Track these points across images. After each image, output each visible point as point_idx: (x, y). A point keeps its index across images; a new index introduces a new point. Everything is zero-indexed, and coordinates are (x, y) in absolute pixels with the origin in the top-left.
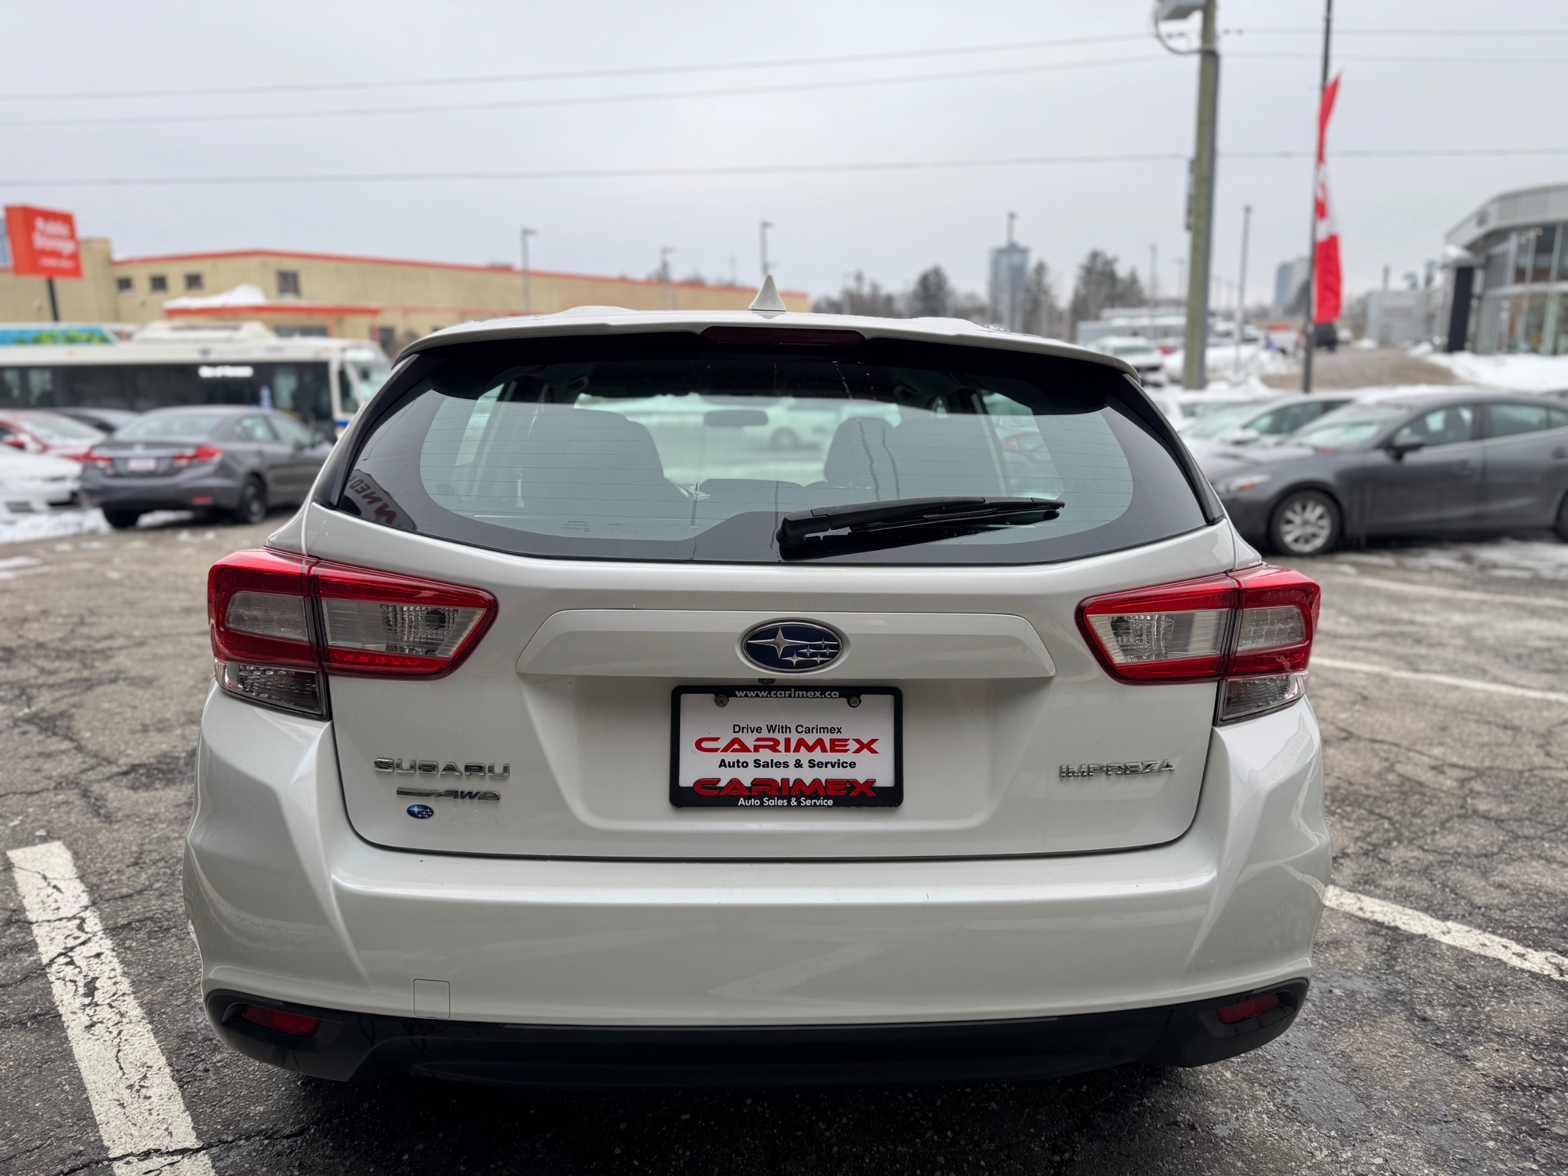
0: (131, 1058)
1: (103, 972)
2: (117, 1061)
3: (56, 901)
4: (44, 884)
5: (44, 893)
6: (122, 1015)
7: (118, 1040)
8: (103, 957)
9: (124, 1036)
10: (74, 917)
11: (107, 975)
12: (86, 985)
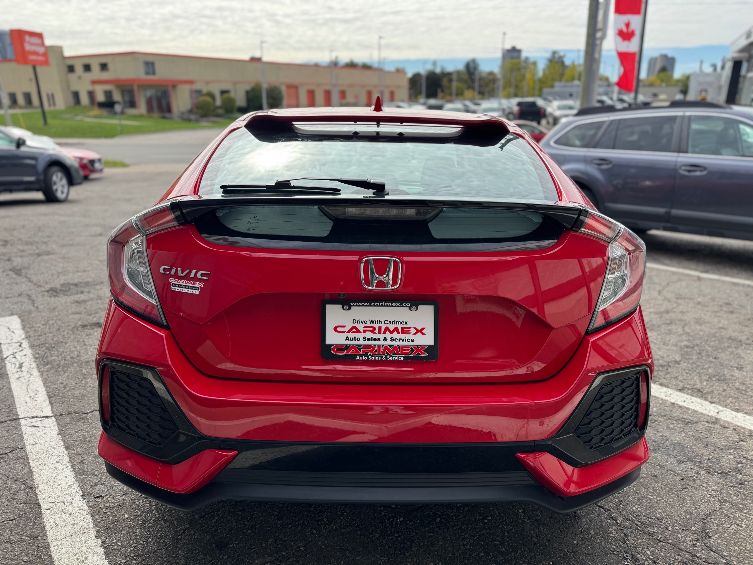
0: (32, 388)
1: (26, 361)
2: (27, 389)
3: (12, 336)
4: (8, 330)
5: (7, 334)
6: (31, 375)
7: (27, 383)
8: (27, 356)
9: (30, 382)
10: (18, 342)
11: (27, 362)
12: (20, 364)
